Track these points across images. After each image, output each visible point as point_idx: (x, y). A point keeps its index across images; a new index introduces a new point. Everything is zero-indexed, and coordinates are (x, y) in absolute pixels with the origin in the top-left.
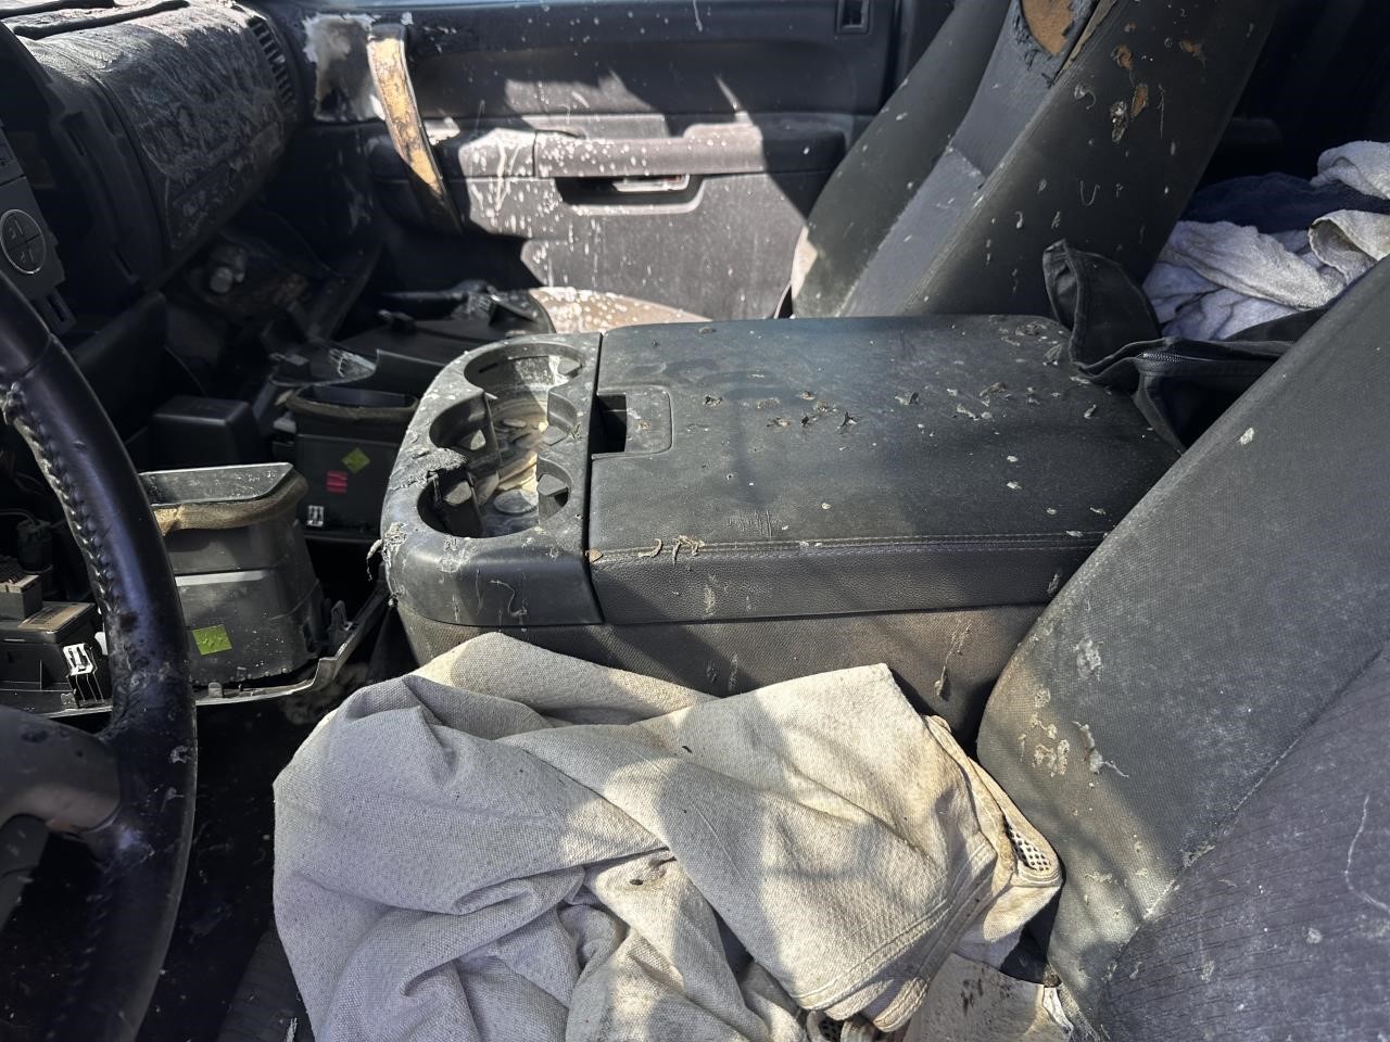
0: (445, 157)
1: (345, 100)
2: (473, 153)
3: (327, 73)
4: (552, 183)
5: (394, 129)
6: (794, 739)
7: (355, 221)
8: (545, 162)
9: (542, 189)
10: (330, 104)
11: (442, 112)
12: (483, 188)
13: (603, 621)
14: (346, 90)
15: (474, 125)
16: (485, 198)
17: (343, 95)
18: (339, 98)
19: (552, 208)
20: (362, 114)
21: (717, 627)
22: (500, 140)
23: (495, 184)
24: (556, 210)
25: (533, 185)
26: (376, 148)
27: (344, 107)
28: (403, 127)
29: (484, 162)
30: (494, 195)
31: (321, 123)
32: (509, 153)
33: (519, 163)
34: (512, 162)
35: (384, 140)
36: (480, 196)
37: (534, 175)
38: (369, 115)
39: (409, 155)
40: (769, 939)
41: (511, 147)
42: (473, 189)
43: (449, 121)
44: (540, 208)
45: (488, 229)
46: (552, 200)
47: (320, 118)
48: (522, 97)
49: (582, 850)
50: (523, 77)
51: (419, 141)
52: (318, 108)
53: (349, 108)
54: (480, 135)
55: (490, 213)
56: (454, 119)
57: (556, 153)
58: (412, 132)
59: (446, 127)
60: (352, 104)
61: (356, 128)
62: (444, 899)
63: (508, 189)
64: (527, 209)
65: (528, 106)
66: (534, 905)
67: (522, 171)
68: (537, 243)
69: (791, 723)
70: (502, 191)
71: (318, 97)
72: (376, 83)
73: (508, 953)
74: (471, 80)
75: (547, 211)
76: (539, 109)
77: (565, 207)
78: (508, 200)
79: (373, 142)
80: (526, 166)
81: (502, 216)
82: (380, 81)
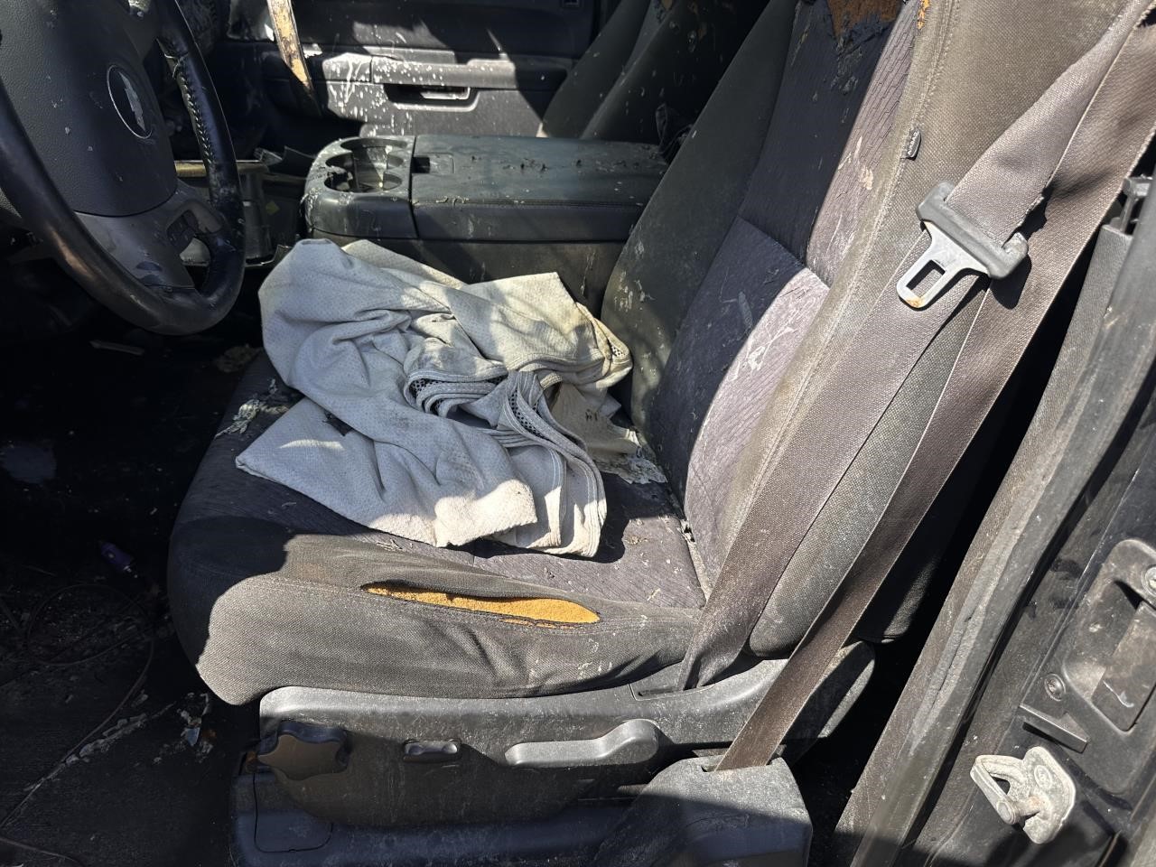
0: (313, 66)
1: (248, 26)
2: (332, 64)
3: (237, 7)
4: (382, 87)
5: (282, 45)
6: (511, 300)
7: (250, 107)
8: (378, 73)
9: (375, 91)
10: (237, 28)
11: (311, 39)
12: (337, 88)
13: (419, 237)
14: (249, 20)
15: (332, 49)
16: (338, 94)
17: (246, 23)
18: (243, 25)
19: (381, 103)
20: (259, 35)
21: (474, 246)
22: (349, 59)
23: (345, 86)
24: (384, 105)
25: (369, 88)
26: (268, 58)
27: (246, 31)
28: (288, 43)
29: (338, 72)
30: (344, 93)
31: (231, 39)
32: (355, 67)
33: (361, 73)
34: (356, 72)
35: (274, 54)
36: (335, 93)
37: (370, 81)
38: (263, 37)
39: (290, 63)
40: (493, 344)
41: (356, 63)
42: (331, 88)
43: (315, 45)
44: (373, 103)
45: (339, 114)
46: (381, 99)
47: (231, 36)
48: (364, 33)
49: (411, 302)
50: (365, 21)
51: (298, 54)
52: (230, 30)
53: (250, 32)
54: (335, 55)
55: (341, 104)
56: (319, 44)
57: (385, 69)
58: (294, 47)
59: (313, 49)
60: (252, 29)
61: (254, 45)
62: (348, 312)
63: (353, 90)
64: (365, 103)
65: (367, 39)
66: (391, 319)
67: (363, 78)
68: (371, 126)
69: (510, 294)
70: (350, 90)
71: (230, 23)
72: (272, 14)
73: (378, 340)
74: (331, 20)
75: (378, 105)
76: (374, 42)
77: (389, 103)
78: (353, 97)
79: (265, 54)
80: (365, 75)
81: (349, 106)
82: (274, 13)
